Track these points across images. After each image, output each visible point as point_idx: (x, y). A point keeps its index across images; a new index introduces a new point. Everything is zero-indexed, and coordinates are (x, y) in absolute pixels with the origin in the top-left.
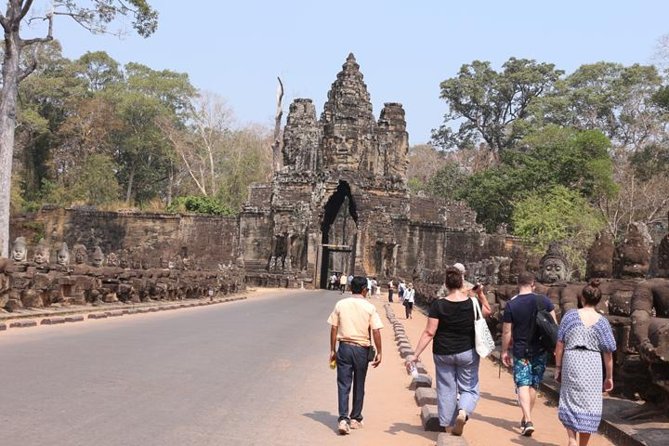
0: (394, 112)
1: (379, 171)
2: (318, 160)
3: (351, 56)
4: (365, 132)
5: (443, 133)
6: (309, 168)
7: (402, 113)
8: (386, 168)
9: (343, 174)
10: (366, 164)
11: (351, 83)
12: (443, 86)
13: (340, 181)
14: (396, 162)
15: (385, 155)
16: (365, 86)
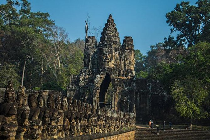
0: (128, 41)
1: (123, 68)
2: (98, 64)
3: (110, 16)
4: (116, 51)
5: (170, 39)
6: (94, 68)
7: (132, 40)
8: (125, 67)
9: (107, 71)
10: (117, 65)
11: (110, 28)
12: (167, 16)
13: (106, 74)
14: (130, 64)
15: (125, 61)
16: (116, 29)
